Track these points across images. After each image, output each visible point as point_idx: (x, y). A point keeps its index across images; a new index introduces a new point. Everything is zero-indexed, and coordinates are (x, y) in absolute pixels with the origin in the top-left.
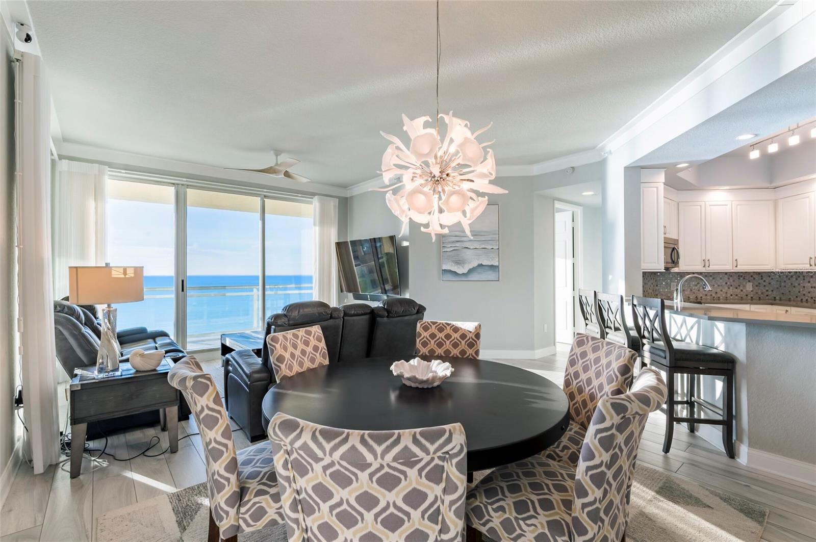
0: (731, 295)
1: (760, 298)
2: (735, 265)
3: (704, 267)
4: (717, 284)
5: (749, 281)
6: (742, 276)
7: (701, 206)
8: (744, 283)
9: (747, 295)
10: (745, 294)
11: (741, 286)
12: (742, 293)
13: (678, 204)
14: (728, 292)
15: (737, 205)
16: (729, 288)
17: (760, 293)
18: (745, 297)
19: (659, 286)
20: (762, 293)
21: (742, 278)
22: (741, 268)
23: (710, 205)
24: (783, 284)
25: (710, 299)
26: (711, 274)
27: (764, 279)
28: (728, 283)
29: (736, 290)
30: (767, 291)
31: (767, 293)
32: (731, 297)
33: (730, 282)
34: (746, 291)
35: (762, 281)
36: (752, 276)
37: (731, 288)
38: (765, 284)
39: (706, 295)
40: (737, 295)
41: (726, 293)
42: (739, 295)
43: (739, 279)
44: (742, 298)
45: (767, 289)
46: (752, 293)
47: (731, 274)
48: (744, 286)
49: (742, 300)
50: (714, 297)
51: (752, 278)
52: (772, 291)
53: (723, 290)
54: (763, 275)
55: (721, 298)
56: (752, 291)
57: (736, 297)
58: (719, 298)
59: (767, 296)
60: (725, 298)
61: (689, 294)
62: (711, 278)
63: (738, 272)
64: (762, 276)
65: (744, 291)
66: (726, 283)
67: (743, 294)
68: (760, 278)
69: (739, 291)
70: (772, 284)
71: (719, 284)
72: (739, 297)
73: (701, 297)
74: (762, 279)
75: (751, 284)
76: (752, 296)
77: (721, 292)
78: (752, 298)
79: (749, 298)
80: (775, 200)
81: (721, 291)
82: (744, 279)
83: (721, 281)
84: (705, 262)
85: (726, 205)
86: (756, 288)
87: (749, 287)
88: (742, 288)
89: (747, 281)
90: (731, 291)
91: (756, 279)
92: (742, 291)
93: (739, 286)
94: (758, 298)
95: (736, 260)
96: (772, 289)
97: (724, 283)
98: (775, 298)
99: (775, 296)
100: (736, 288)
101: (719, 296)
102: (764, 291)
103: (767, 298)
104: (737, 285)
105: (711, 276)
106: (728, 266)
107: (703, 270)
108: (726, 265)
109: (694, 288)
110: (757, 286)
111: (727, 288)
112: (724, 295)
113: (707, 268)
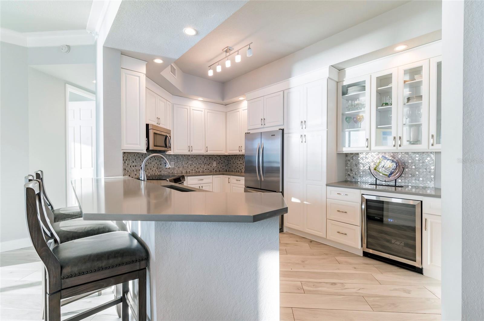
0: (206, 170)
1: (220, 171)
2: (206, 151)
3: (189, 151)
4: (198, 163)
5: (215, 161)
6: (211, 158)
7: (187, 109)
8: (212, 162)
9: (214, 169)
10: (213, 169)
11: (211, 163)
12: (211, 168)
13: (173, 105)
14: (204, 168)
15: (208, 112)
16: (205, 165)
17: (220, 168)
18: (212, 170)
19: (162, 164)
20: (221, 168)
21: (211, 159)
22: (210, 152)
23: (193, 110)
24: (230, 162)
25: (195, 173)
26: (195, 156)
27: (222, 159)
28: (204, 162)
29: (208, 166)
30: (223, 166)
31: (223, 168)
32: (206, 171)
33: (205, 161)
34: (213, 167)
35: (221, 160)
36: (216, 158)
37: (206, 165)
38: (222, 162)
40: (208, 169)
41: (203, 168)
42: (210, 169)
43: (210, 159)
44: (211, 171)
45: (223, 165)
46: (216, 168)
47: (206, 156)
48: (212, 164)
49: (211, 172)
50: (196, 171)
51: (216, 159)
52: (225, 166)
53: (202, 167)
54: (222, 157)
55: (200, 171)
56: (216, 167)
57: (208, 171)
58: (199, 171)
59: (223, 169)
60: (202, 171)
61: (182, 170)
62: (195, 159)
63: (209, 155)
64: (221, 158)
65: (212, 166)
66: (203, 162)
67: (211, 169)
68: (220, 159)
69: (210, 167)
70: (225, 162)
71: (199, 163)
72: (210, 170)
73: (189, 172)
74: (221, 159)
75: (215, 162)
76: (216, 169)
77: (201, 168)
78: (216, 171)
79: (215, 171)
80: (226, 112)
81: (201, 167)
82: (212, 159)
83: (200, 160)
84: (190, 148)
85: (202, 111)
86: (218, 165)
87: (215, 164)
88: (211, 165)
89: (214, 160)
90: (205, 168)
91: (218, 159)
92: (211, 166)
93: (210, 163)
94: (219, 171)
95: (207, 147)
96: (225, 165)
97: (202, 162)
98: (226, 170)
99: (226, 169)
100: (208, 165)
101: (199, 170)
102: (222, 166)
103: (223, 170)
104: (209, 164)
105: (195, 157)
106: (202, 151)
107: (189, 153)
109: (185, 166)
110: (218, 163)
111: (203, 165)
112: (202, 170)
113: (191, 152)
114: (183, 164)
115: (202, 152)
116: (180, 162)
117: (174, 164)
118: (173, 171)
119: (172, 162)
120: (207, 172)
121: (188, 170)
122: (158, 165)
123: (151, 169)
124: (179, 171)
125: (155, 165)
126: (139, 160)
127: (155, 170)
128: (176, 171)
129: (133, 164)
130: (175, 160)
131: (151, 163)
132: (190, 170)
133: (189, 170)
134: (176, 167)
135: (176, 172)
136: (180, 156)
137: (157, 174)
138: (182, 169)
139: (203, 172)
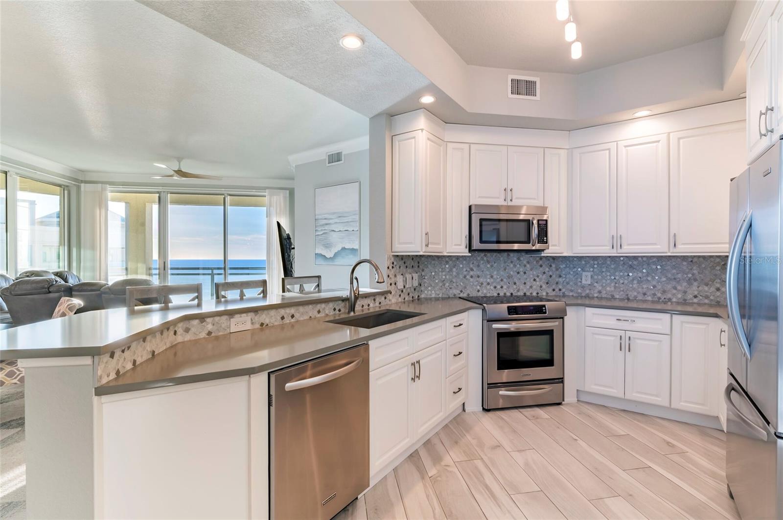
0: (695, 297)
2: (672, 244)
3: (613, 247)
7: (609, 150)
13: (570, 152)
15: (679, 139)
16: (690, 284)
19: (564, 276)
22: (684, 249)
23: (626, 146)
25: (653, 302)
28: (690, 276)
29: (706, 288)
32: (695, 300)
33: (693, 274)
37: (696, 284)
39: (645, 294)
40: (707, 297)
50: (659, 298)
53: (679, 288)
57: (706, 301)
58: (670, 299)
66: (685, 276)
69: (713, 289)
71: (670, 276)
72: (712, 300)
73: (636, 297)
77: (675, 291)
84: (616, 241)
85: (658, 141)
90: (694, 290)
95: (675, 235)
97: (680, 276)
101: (669, 296)
106: (659, 247)
107: (613, 253)
108: (655, 244)
109: (621, 282)
111: (685, 284)
112: (680, 296)
113: (620, 251)
114: (617, 278)
116: (608, 274)
117: (592, 277)
118: (588, 291)
119: (588, 271)
120: (699, 304)
121: (630, 293)
122: (551, 276)
123: (525, 283)
124: (605, 292)
125: (538, 276)
126: (489, 266)
127: (541, 287)
128: (596, 291)
129: (472, 273)
130: (593, 268)
131: (525, 273)
132: (638, 293)
133: (636, 294)
134: (595, 284)
135: (596, 295)
136: (609, 259)
137: (547, 293)
138: (613, 289)
139: (685, 302)
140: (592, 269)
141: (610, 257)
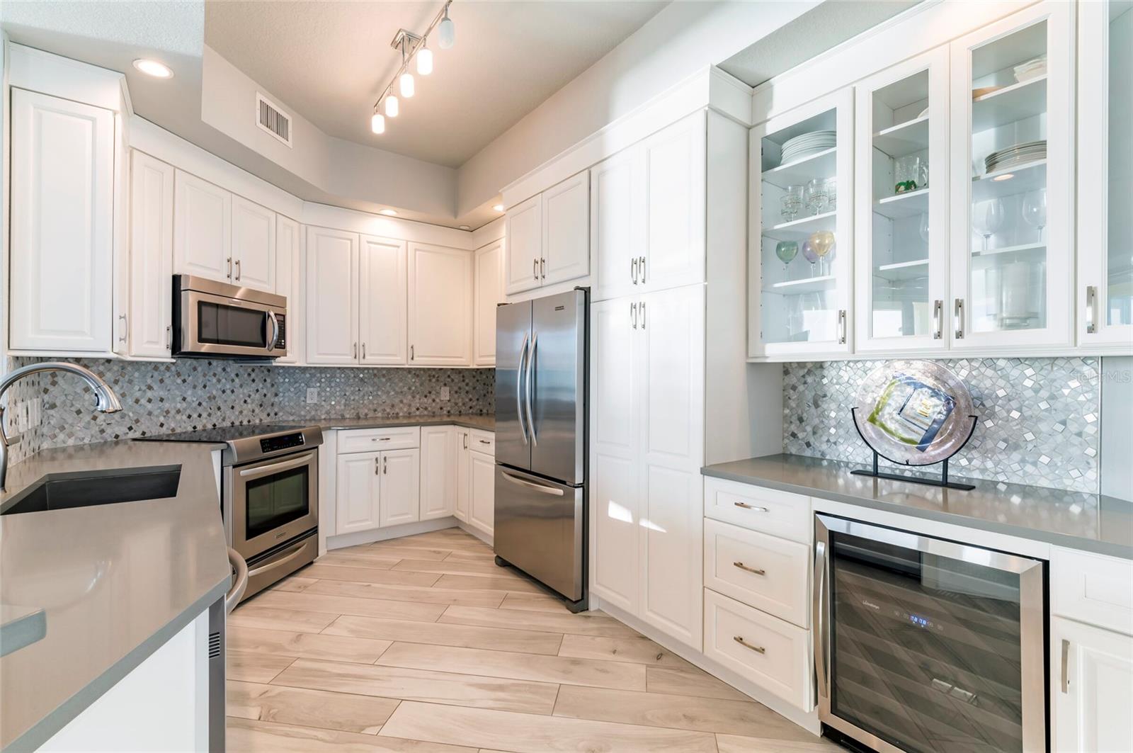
0: (418, 409)
1: (460, 412)
2: (410, 357)
3: (355, 357)
4: (394, 390)
5: (445, 385)
6: (434, 376)
7: (351, 240)
8: (438, 388)
9: (441, 408)
10: (439, 407)
11: (434, 392)
12: (434, 404)
13: (306, 228)
14: (413, 405)
15: (416, 250)
16: (414, 397)
17: (460, 404)
18: (438, 411)
19: (281, 394)
20: (464, 404)
21: (434, 380)
23: (369, 242)
24: (490, 388)
25: (383, 418)
26: (384, 372)
27: (467, 381)
28: (413, 388)
29: (426, 400)
30: (471, 400)
31: (470, 404)
32: (418, 413)
33: (416, 387)
34: (441, 401)
35: (464, 384)
36: (449, 376)
37: (418, 396)
38: (467, 388)
39: (375, 410)
40: (426, 409)
41: (410, 405)
42: (429, 409)
43: (430, 380)
44: (434, 413)
45: (470, 396)
46: (449, 404)
47: (418, 373)
48: (438, 393)
49: (434, 416)
50: (388, 414)
51: (449, 380)
52: (478, 400)
53: (405, 401)
54: (466, 374)
55: (401, 414)
56: (449, 401)
57: (426, 413)
58: (397, 414)
59: (471, 408)
60: (406, 414)
61: (343, 410)
62: (384, 380)
63: (429, 369)
64: (463, 377)
65: (437, 400)
66: (410, 389)
67: (435, 407)
68: (462, 379)
69: (430, 401)
70: (477, 388)
71: (398, 390)
72: (429, 411)
73: (366, 415)
74: (463, 381)
75: (447, 389)
76: (449, 409)
77: (401, 405)
78: (449, 412)
79: (445, 412)
80: (474, 251)
81: (401, 402)
82: (438, 380)
83: (401, 384)
84: (358, 349)
85: (398, 247)
86: (456, 396)
87: (445, 394)
88: (433, 397)
89: (442, 384)
90: (416, 403)
91: (456, 381)
92: (434, 401)
93: (430, 393)
94: (458, 412)
95: (412, 347)
96: (477, 397)
97: (406, 389)
98: (481, 411)
99: (481, 407)
100: (426, 396)
101: (397, 410)
102: (467, 400)
103: (471, 411)
104: (426, 393)
105: (384, 376)
106: (399, 358)
107: (355, 364)
108: (395, 355)
109: (352, 398)
110: (456, 392)
111: (410, 397)
112: (405, 410)
113: (362, 361)
114: (347, 394)
115: (399, 360)
116: (338, 389)
117: (319, 394)
118: (313, 413)
119: (313, 387)
120: (420, 416)
121: (361, 411)
122: (265, 395)
123: (233, 408)
124: (333, 412)
125: (249, 396)
126: (179, 381)
127: (253, 411)
128: (323, 412)
129: (149, 394)
130: (320, 382)
131: (233, 391)
132: (369, 410)
133: (366, 411)
134: (323, 403)
135: (323, 417)
136: (338, 371)
137: (261, 420)
138: (343, 407)
139: (409, 415)
140: (318, 384)
141: (339, 368)
